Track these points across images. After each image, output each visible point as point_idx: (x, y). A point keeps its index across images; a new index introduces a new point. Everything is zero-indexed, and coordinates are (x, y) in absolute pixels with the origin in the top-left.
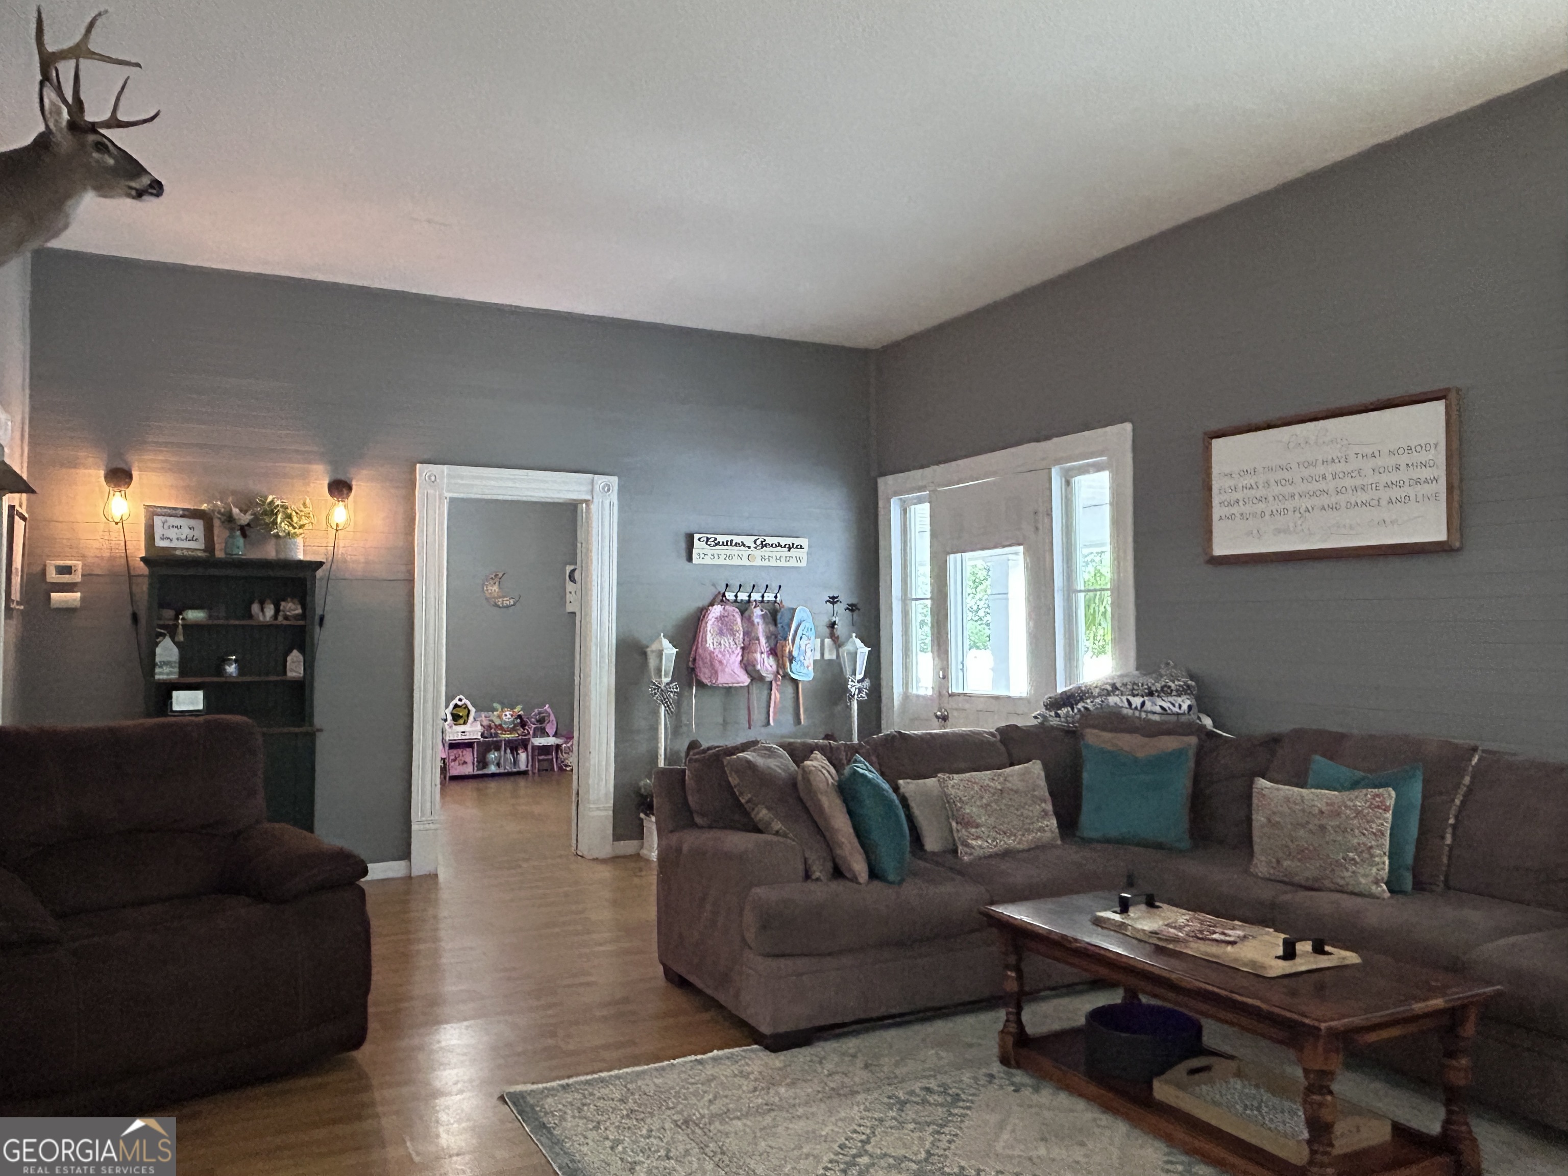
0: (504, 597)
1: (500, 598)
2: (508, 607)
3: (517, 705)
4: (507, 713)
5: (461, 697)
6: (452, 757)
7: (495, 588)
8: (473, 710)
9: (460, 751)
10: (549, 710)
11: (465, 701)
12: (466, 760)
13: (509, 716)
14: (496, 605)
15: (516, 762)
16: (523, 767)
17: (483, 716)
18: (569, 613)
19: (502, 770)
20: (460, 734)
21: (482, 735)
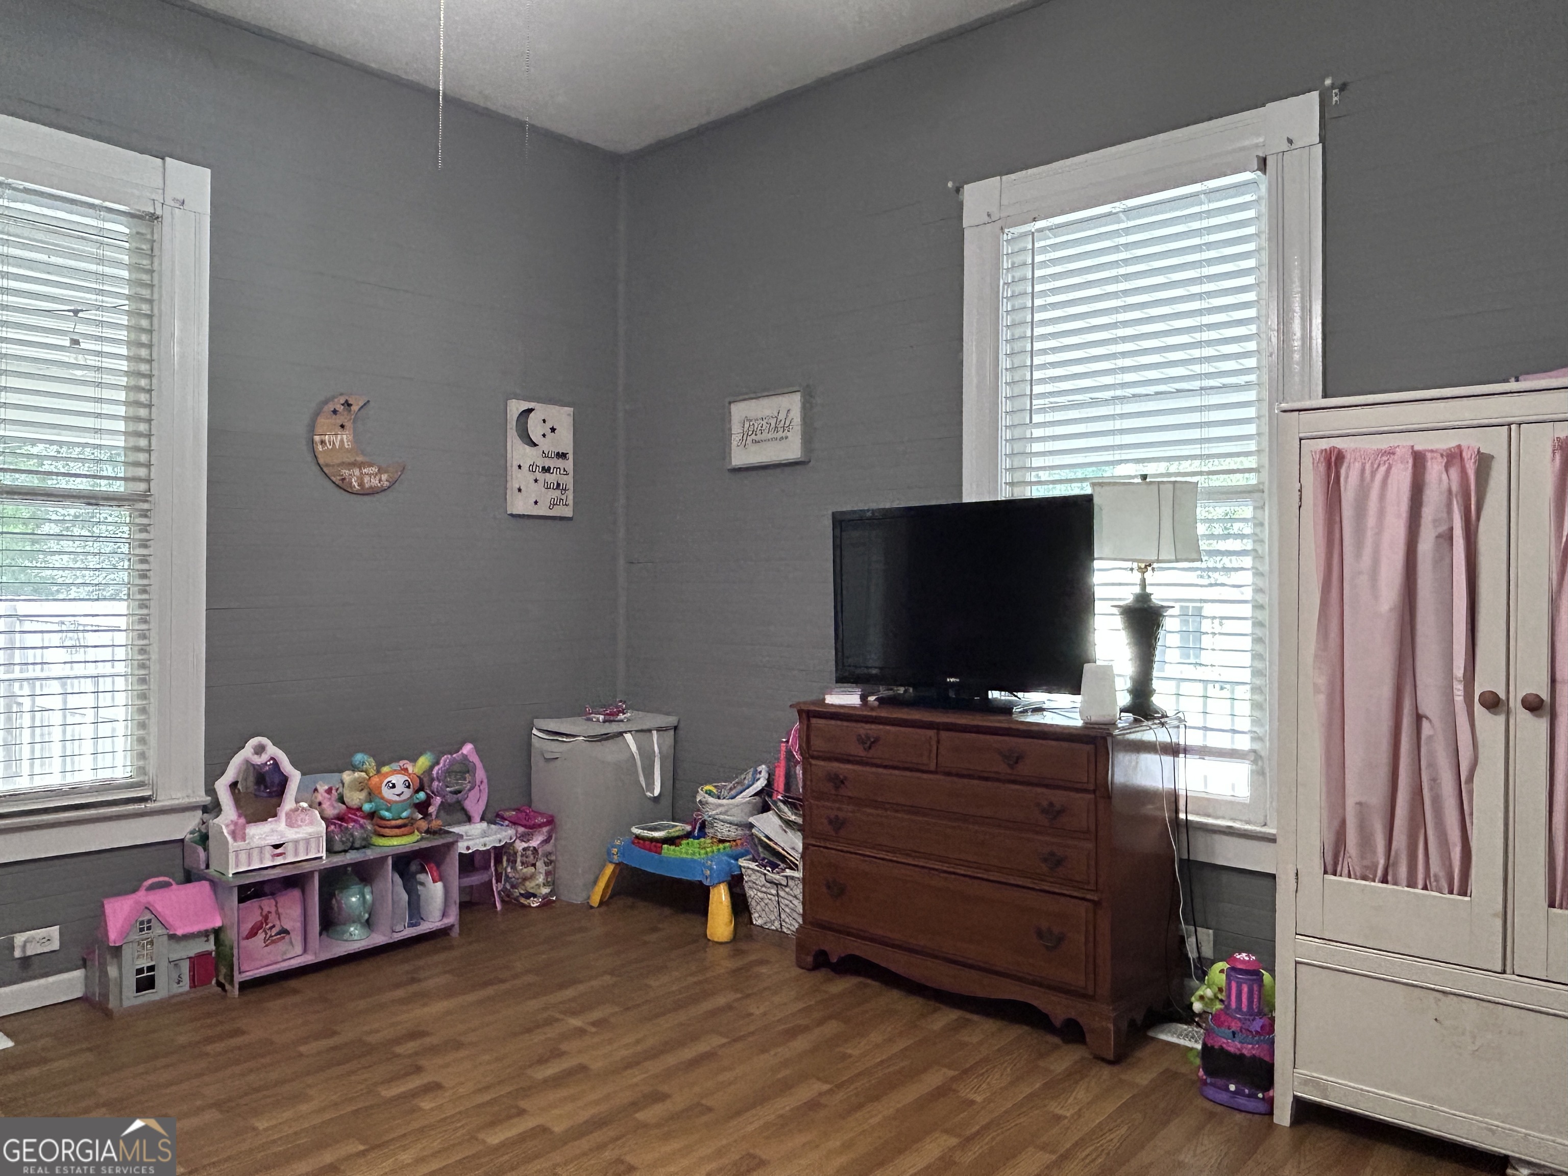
0: (361, 465)
1: (354, 464)
2: (373, 492)
3: (421, 754)
4: (394, 779)
5: (264, 740)
6: (247, 927)
7: (345, 439)
8: (295, 777)
9: (267, 904)
10: (474, 758)
11: (272, 750)
12: (287, 927)
13: (400, 788)
14: (343, 486)
15: (415, 910)
16: (432, 922)
17: (322, 788)
18: (512, 515)
19: (379, 939)
20: (269, 851)
21: (330, 851)
